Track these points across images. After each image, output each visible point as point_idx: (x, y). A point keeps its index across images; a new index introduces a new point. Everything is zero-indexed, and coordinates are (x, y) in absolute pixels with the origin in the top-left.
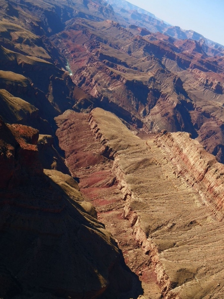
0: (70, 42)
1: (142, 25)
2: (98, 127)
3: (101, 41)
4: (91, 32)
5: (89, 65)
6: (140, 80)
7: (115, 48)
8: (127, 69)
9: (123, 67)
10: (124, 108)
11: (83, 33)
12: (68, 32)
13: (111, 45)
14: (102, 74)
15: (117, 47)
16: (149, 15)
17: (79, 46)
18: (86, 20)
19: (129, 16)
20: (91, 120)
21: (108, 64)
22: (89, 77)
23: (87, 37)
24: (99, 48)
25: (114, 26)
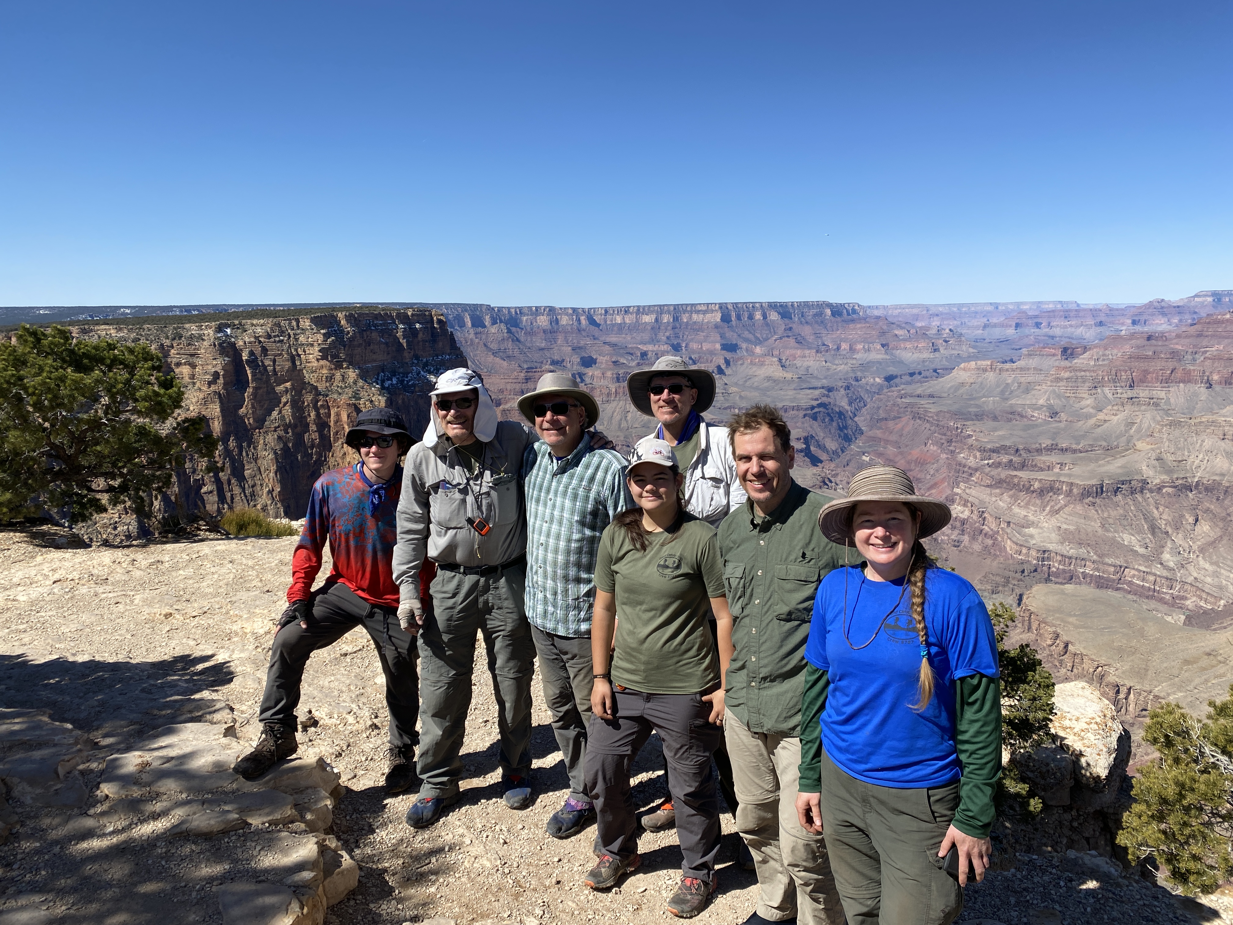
0: (891, 450)
1: (1053, 337)
2: (1065, 638)
3: (967, 420)
4: (933, 409)
5: (962, 485)
6: (1120, 471)
7: (1010, 420)
8: (1067, 458)
9: (1053, 458)
10: (1110, 561)
11: (914, 418)
12: (878, 433)
13: (995, 418)
14: (1005, 497)
15: (1013, 415)
16: (1059, 306)
17: (916, 453)
18: (909, 389)
19: (1011, 332)
20: (1034, 626)
21: (1010, 465)
22: (975, 517)
23: (928, 426)
24: (970, 436)
25: (985, 370)
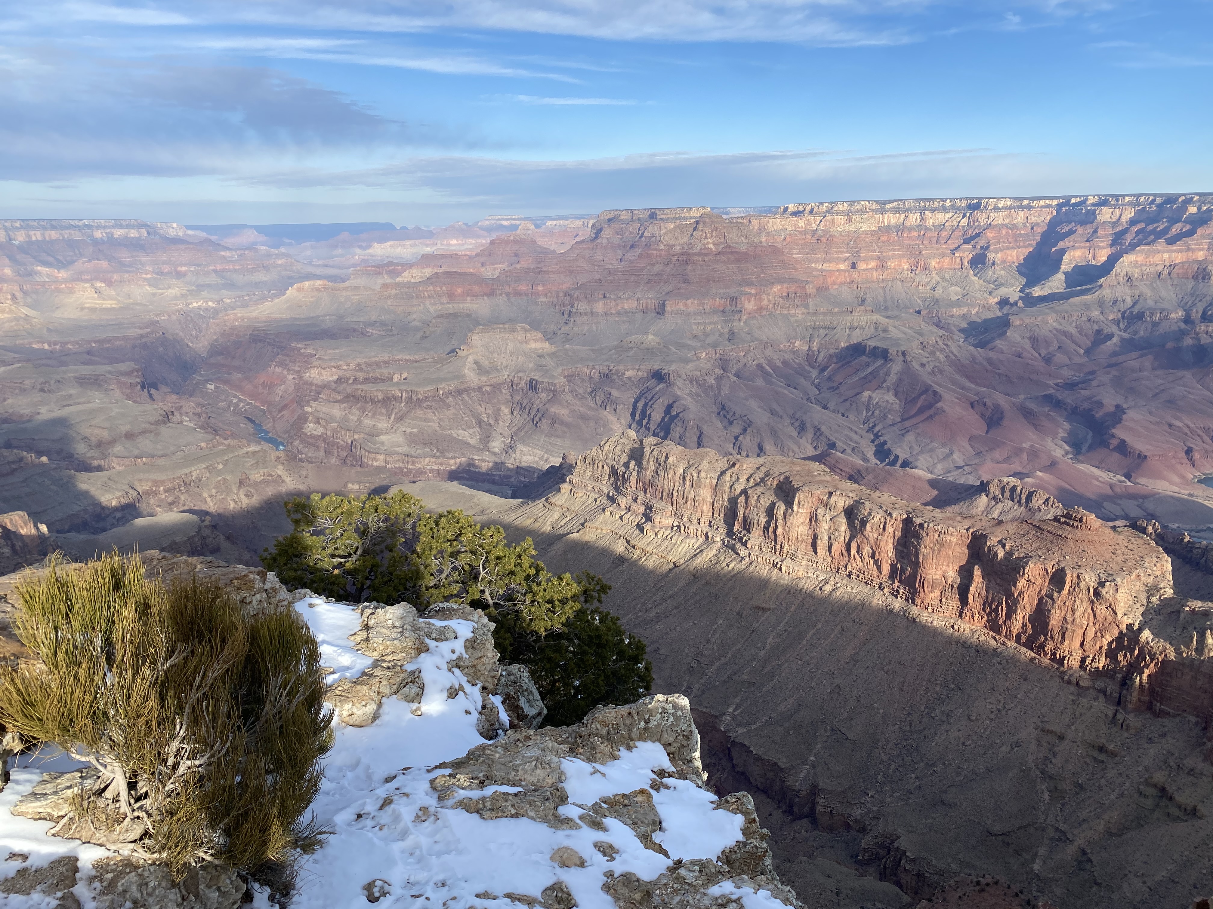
3: (307, 339)
4: (273, 331)
5: (312, 403)
7: (348, 337)
9: (391, 370)
13: (334, 336)
14: (354, 410)
15: (350, 332)
17: (261, 376)
18: (245, 312)
25: (318, 290)
